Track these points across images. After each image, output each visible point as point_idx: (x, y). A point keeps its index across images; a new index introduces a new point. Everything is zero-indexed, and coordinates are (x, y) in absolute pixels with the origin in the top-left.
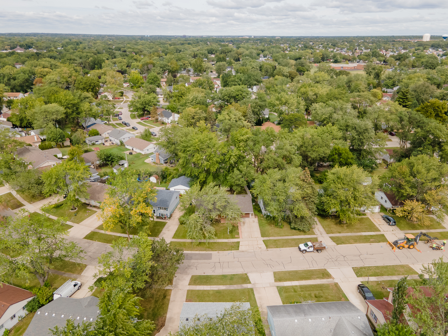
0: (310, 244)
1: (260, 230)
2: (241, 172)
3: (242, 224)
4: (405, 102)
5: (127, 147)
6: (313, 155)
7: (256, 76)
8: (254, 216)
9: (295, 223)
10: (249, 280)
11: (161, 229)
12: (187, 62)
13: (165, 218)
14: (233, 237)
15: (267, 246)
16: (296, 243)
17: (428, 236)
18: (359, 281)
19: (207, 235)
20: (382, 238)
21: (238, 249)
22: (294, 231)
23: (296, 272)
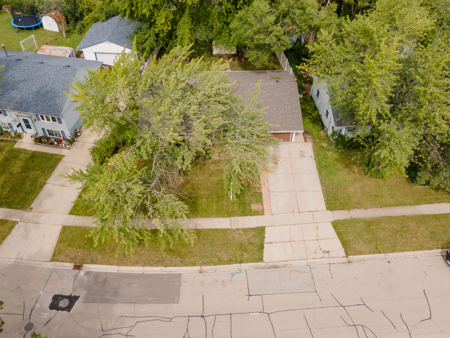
1: (322, 183)
11: (41, 180)
13: (59, 142)
14: (245, 211)
15: (347, 247)
21: (261, 259)
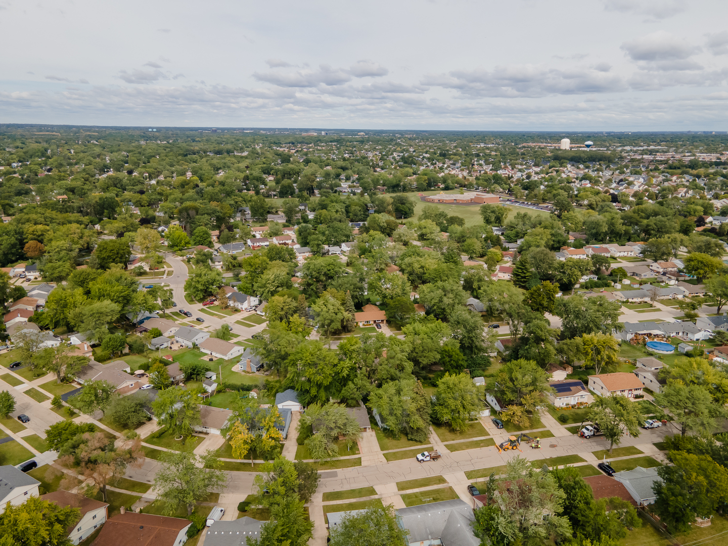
0: (426, 453)
1: (379, 444)
2: (356, 385)
3: (360, 440)
4: (525, 273)
5: (202, 350)
6: (424, 361)
7: (345, 230)
8: (371, 430)
9: (412, 434)
10: (375, 491)
12: (241, 199)
14: (354, 454)
15: (388, 460)
16: (413, 454)
17: (527, 436)
18: (470, 482)
19: (331, 453)
20: (491, 442)
21: (361, 465)
22: (411, 442)
23: (416, 480)
